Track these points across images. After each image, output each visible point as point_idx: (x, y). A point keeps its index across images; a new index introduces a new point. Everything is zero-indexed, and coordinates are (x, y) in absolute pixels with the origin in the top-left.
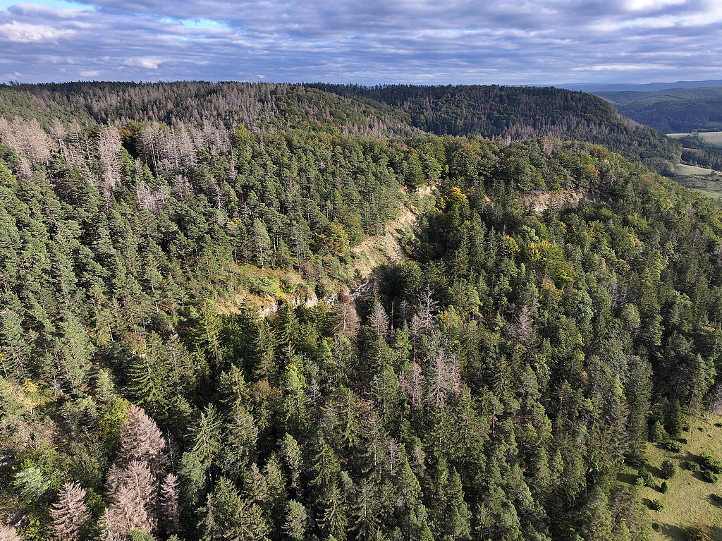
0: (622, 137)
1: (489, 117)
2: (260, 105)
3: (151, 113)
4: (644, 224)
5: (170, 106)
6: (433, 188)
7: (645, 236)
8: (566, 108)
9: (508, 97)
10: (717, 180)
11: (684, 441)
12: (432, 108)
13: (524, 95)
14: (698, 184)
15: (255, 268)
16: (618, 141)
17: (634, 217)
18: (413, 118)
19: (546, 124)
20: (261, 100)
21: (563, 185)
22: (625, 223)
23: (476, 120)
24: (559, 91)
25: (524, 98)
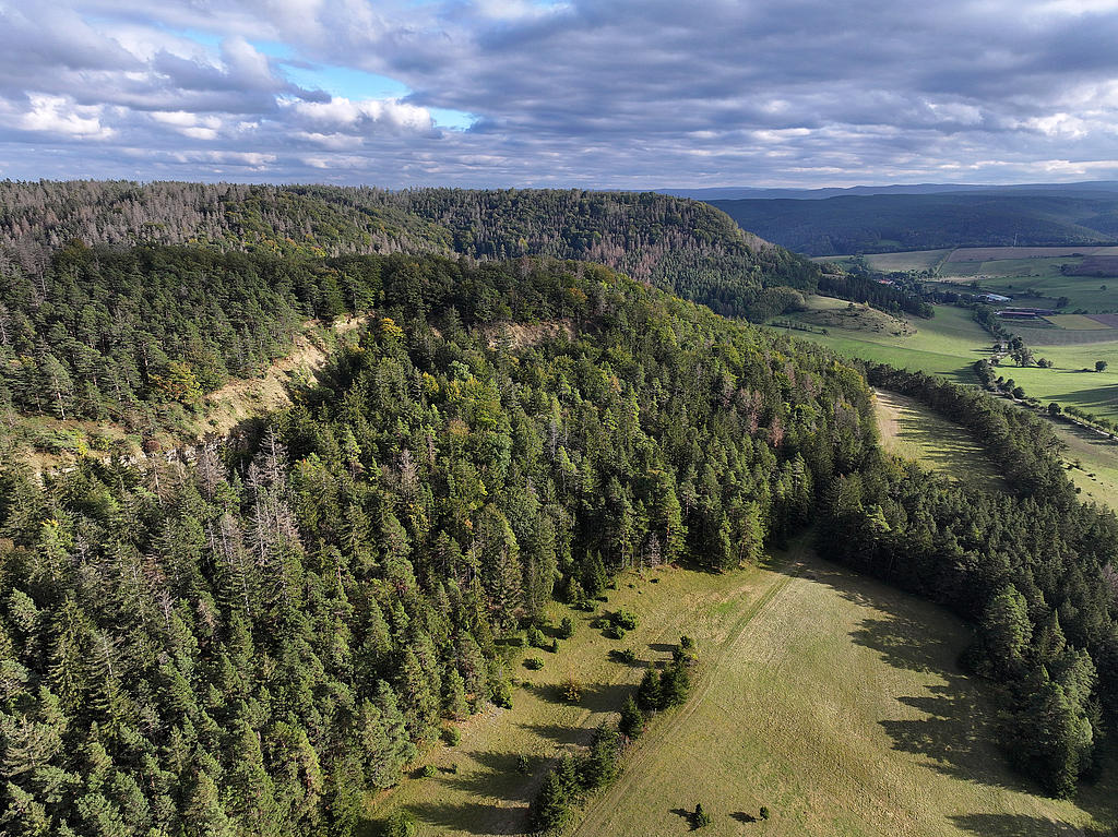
0: (741, 261)
1: (564, 234)
2: (199, 217)
3: (16, 228)
4: (627, 358)
5: (51, 218)
6: (362, 320)
7: (626, 373)
8: (669, 221)
9: (591, 205)
10: (856, 315)
11: (605, 600)
12: (484, 222)
13: (613, 204)
14: (834, 320)
15: (53, 419)
16: (735, 265)
17: (617, 350)
18: (456, 236)
19: (642, 244)
20: (203, 210)
21: (538, 314)
22: (605, 357)
23: (546, 238)
25: (613, 208)
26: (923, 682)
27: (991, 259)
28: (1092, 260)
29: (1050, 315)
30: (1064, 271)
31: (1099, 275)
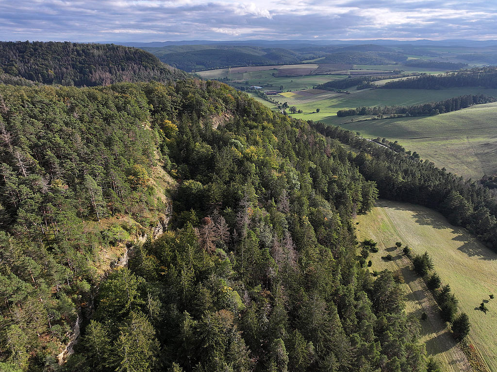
1: (74, 67)
4: (272, 127)
8: (128, 59)
17: (266, 124)
19: (118, 71)
21: (222, 109)
23: (64, 69)
24: (118, 47)
25: (96, 52)
27: (245, 72)
30: (275, 75)
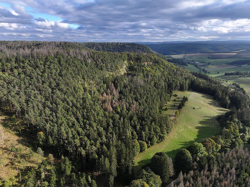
4: (163, 67)
7: (163, 69)
9: (123, 46)
13: (127, 45)
17: (161, 66)
22: (160, 66)
26: (211, 100)
27: (195, 56)
28: (213, 55)
29: (207, 65)
30: (209, 58)
31: (215, 58)
